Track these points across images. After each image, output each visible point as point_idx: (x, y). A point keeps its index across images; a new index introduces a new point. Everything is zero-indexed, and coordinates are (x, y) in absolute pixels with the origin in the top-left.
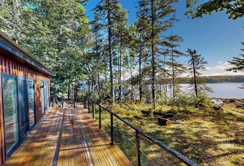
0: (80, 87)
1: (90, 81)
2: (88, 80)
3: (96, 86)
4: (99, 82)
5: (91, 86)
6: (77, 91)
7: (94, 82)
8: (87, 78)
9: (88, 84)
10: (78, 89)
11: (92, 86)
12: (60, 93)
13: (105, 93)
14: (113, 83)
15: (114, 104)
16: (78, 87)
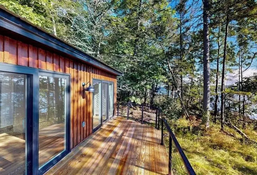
0: (157, 92)
1: (170, 84)
2: (167, 83)
3: (178, 91)
4: (181, 87)
5: (170, 91)
6: (154, 95)
7: (175, 86)
8: (166, 80)
9: (167, 88)
10: (155, 93)
11: (172, 90)
12: (133, 97)
13: (190, 102)
14: (208, 89)
15: (208, 125)
16: (155, 91)
